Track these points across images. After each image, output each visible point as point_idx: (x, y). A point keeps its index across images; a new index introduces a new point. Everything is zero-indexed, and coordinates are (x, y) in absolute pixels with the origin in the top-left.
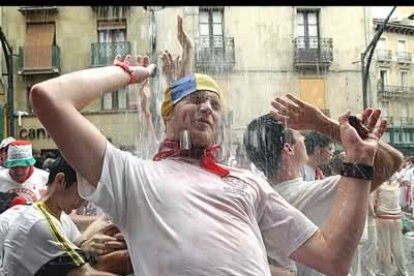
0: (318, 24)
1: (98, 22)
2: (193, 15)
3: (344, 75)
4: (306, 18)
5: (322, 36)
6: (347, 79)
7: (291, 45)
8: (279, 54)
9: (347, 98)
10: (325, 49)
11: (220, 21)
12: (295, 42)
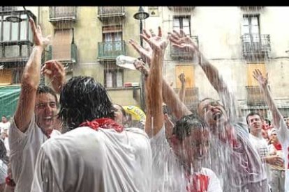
0: (259, 25)
1: (103, 27)
2: (169, 21)
3: (279, 61)
4: (250, 21)
5: (262, 33)
6: (282, 63)
7: (240, 40)
8: (230, 47)
9: (283, 78)
10: (264, 42)
11: (188, 25)
12: (242, 38)
